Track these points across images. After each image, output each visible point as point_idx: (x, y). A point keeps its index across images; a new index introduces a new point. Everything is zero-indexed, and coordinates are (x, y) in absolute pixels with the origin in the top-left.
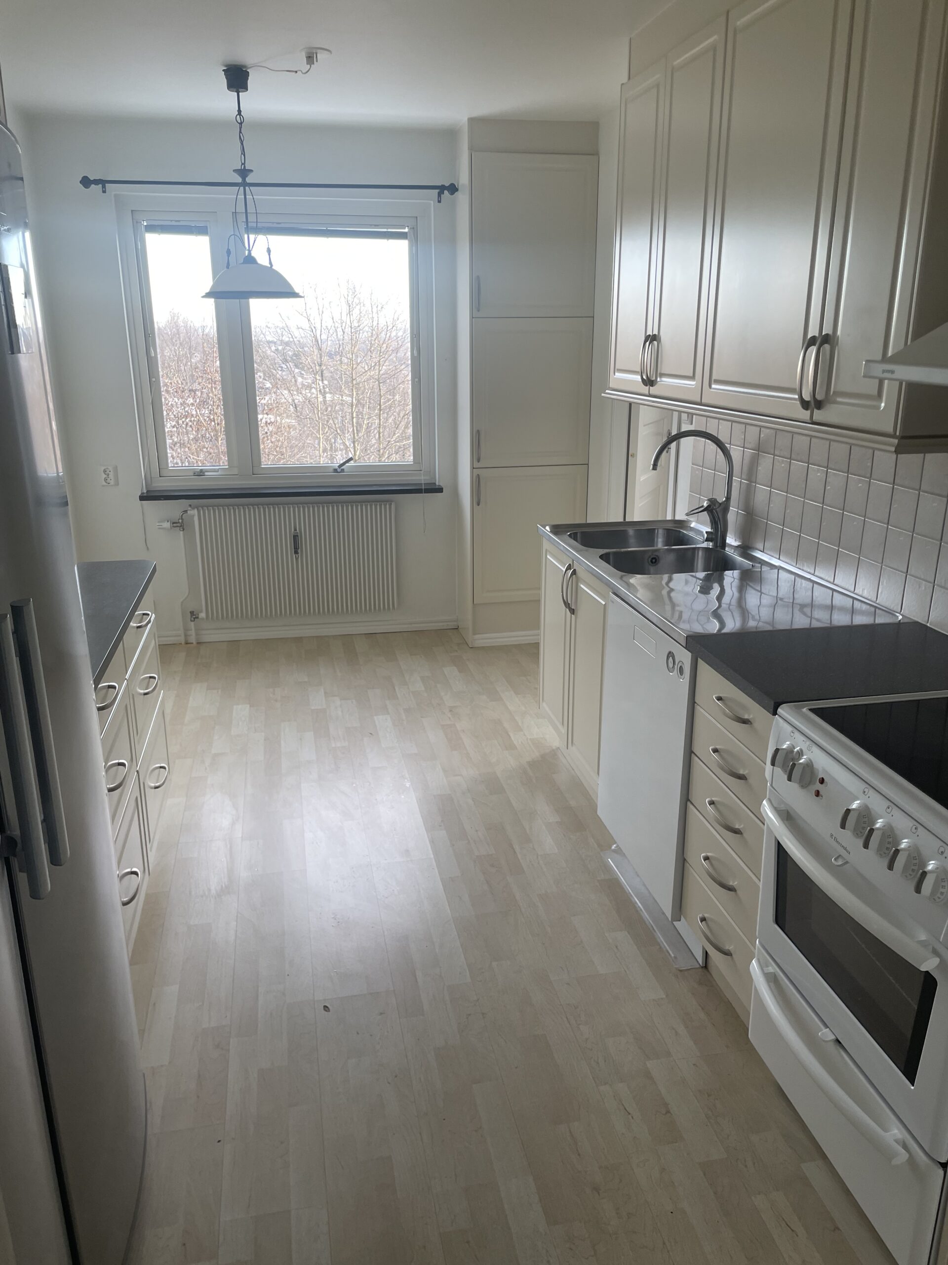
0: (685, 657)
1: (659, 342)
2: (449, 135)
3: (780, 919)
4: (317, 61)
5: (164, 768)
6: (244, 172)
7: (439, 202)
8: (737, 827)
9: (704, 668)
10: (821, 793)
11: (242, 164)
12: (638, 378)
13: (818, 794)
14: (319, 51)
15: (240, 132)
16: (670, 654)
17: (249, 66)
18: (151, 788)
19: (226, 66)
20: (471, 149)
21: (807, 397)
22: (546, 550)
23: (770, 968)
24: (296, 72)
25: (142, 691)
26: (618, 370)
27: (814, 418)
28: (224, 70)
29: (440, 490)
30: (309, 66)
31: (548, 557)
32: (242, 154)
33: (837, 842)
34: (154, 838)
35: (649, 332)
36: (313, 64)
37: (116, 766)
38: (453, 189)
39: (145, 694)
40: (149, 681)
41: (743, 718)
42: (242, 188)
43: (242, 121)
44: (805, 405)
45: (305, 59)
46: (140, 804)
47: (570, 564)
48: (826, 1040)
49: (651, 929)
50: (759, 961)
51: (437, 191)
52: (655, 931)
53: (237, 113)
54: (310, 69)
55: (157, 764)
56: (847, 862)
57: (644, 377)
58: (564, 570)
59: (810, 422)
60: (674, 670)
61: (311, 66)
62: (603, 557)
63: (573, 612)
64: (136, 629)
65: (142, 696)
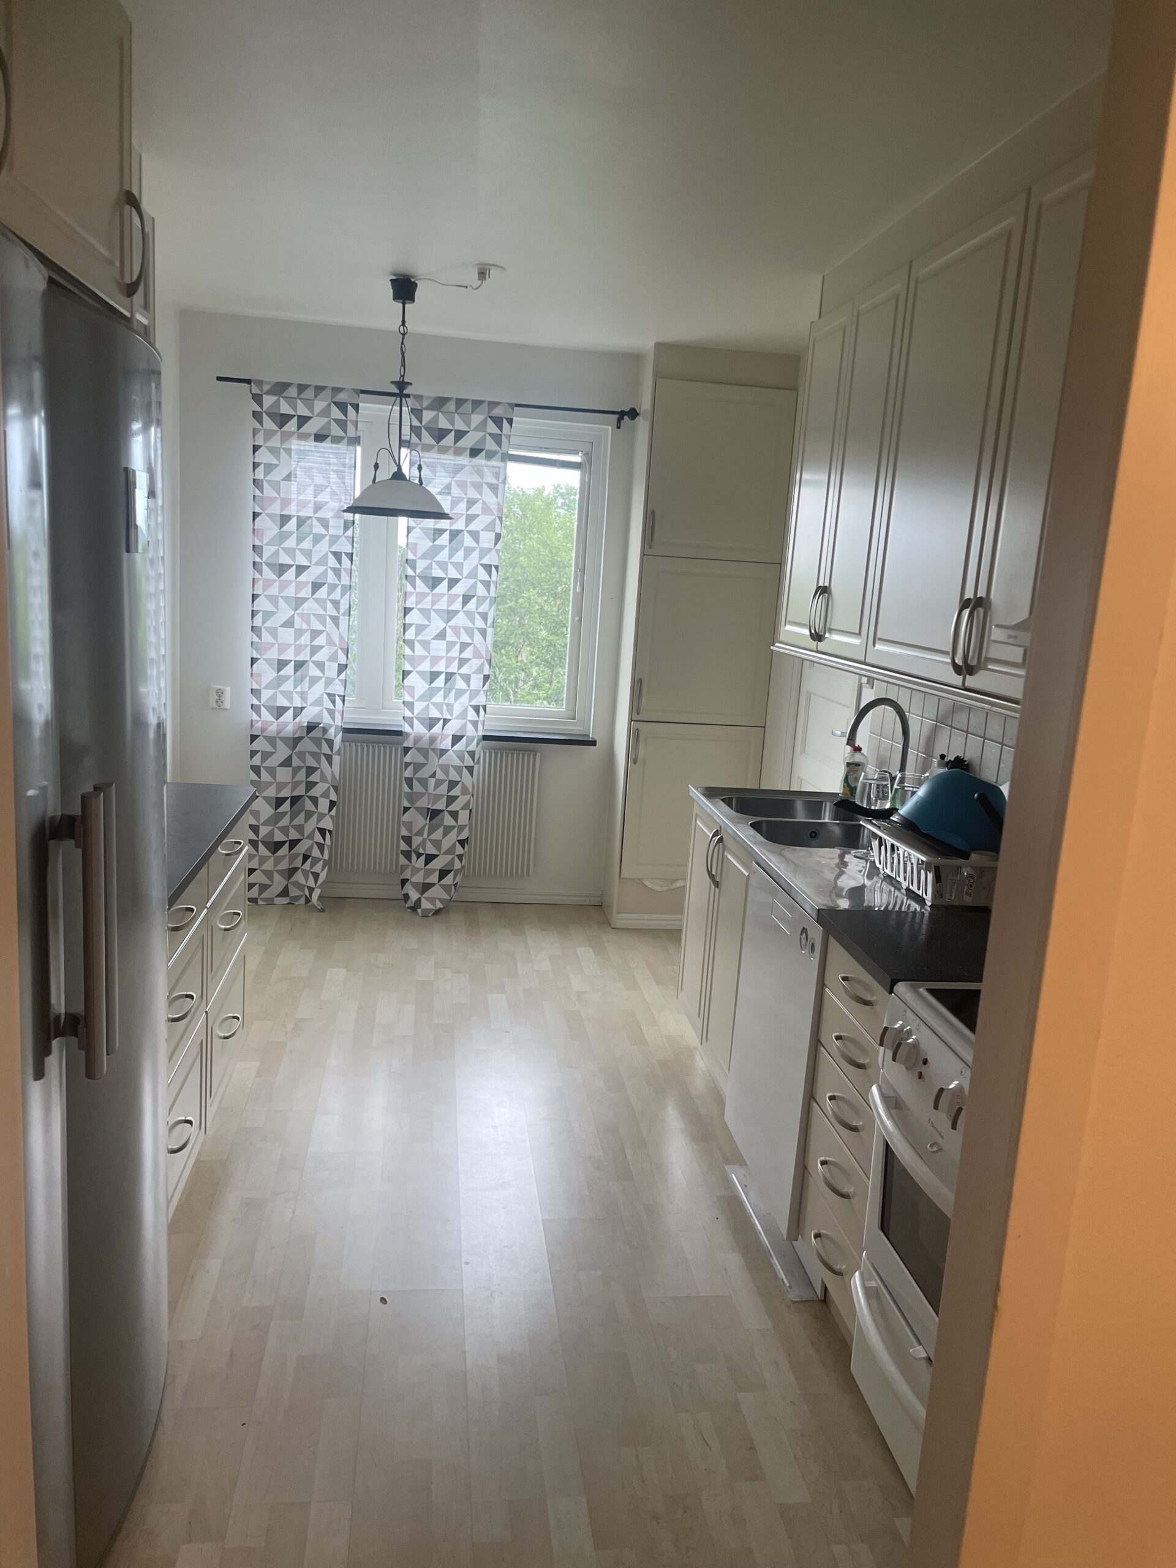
0: (816, 932)
1: (830, 594)
2: (634, 358)
3: (884, 1226)
4: (489, 277)
5: (238, 1018)
6: (402, 385)
7: (618, 428)
8: (854, 1124)
9: (835, 947)
10: (923, 1075)
11: (401, 376)
12: (807, 632)
13: (920, 1076)
14: (491, 267)
15: (402, 343)
16: (804, 930)
17: (420, 277)
18: (220, 1038)
19: (395, 274)
20: (657, 375)
21: (959, 661)
22: (696, 815)
23: (873, 1282)
24: (467, 287)
25: (223, 927)
26: (789, 622)
27: (966, 684)
28: (391, 280)
29: (593, 743)
30: (480, 282)
31: (698, 822)
32: (402, 365)
33: (934, 1127)
34: (215, 1095)
35: (821, 584)
36: (486, 280)
37: (183, 997)
38: (633, 414)
39: (226, 930)
40: (233, 917)
41: (865, 998)
42: (399, 399)
43: (406, 331)
44: (958, 669)
45: (477, 274)
46: (205, 1053)
47: (717, 830)
48: (917, 1357)
49: (768, 1253)
50: (862, 1274)
51: (616, 417)
52: (772, 1257)
53: (401, 324)
54: (480, 286)
55: (231, 1013)
56: (941, 1149)
57: (813, 632)
58: (711, 836)
59: (962, 688)
60: (805, 948)
61: (482, 282)
62: (754, 826)
63: (717, 884)
64: (224, 856)
65: (223, 931)
